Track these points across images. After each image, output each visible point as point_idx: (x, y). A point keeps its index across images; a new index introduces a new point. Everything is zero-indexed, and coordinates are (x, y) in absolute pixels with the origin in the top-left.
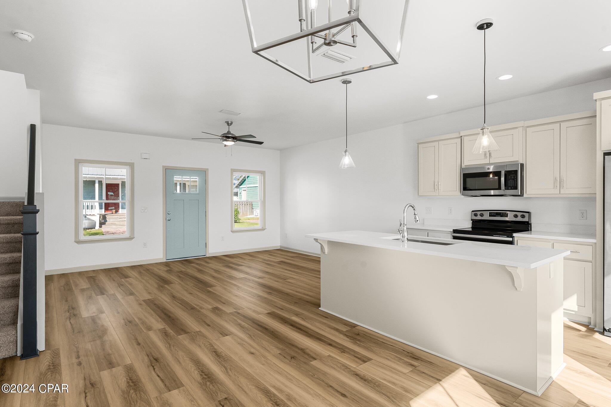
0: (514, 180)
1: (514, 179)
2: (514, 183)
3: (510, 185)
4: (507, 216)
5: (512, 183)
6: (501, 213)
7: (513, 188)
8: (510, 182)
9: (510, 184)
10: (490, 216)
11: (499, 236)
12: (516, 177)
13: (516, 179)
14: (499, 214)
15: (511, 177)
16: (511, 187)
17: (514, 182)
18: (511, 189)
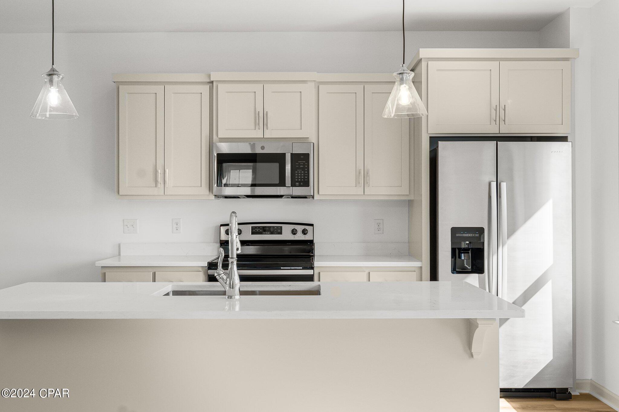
0: (305, 171)
1: (303, 169)
2: (304, 176)
3: (298, 179)
4: (281, 233)
5: (301, 176)
6: (271, 227)
7: (302, 184)
8: (298, 173)
9: (298, 176)
10: (253, 233)
11: (290, 268)
12: (306, 165)
13: (306, 168)
14: (267, 229)
15: (299, 165)
16: (300, 182)
17: (304, 173)
18: (300, 186)
